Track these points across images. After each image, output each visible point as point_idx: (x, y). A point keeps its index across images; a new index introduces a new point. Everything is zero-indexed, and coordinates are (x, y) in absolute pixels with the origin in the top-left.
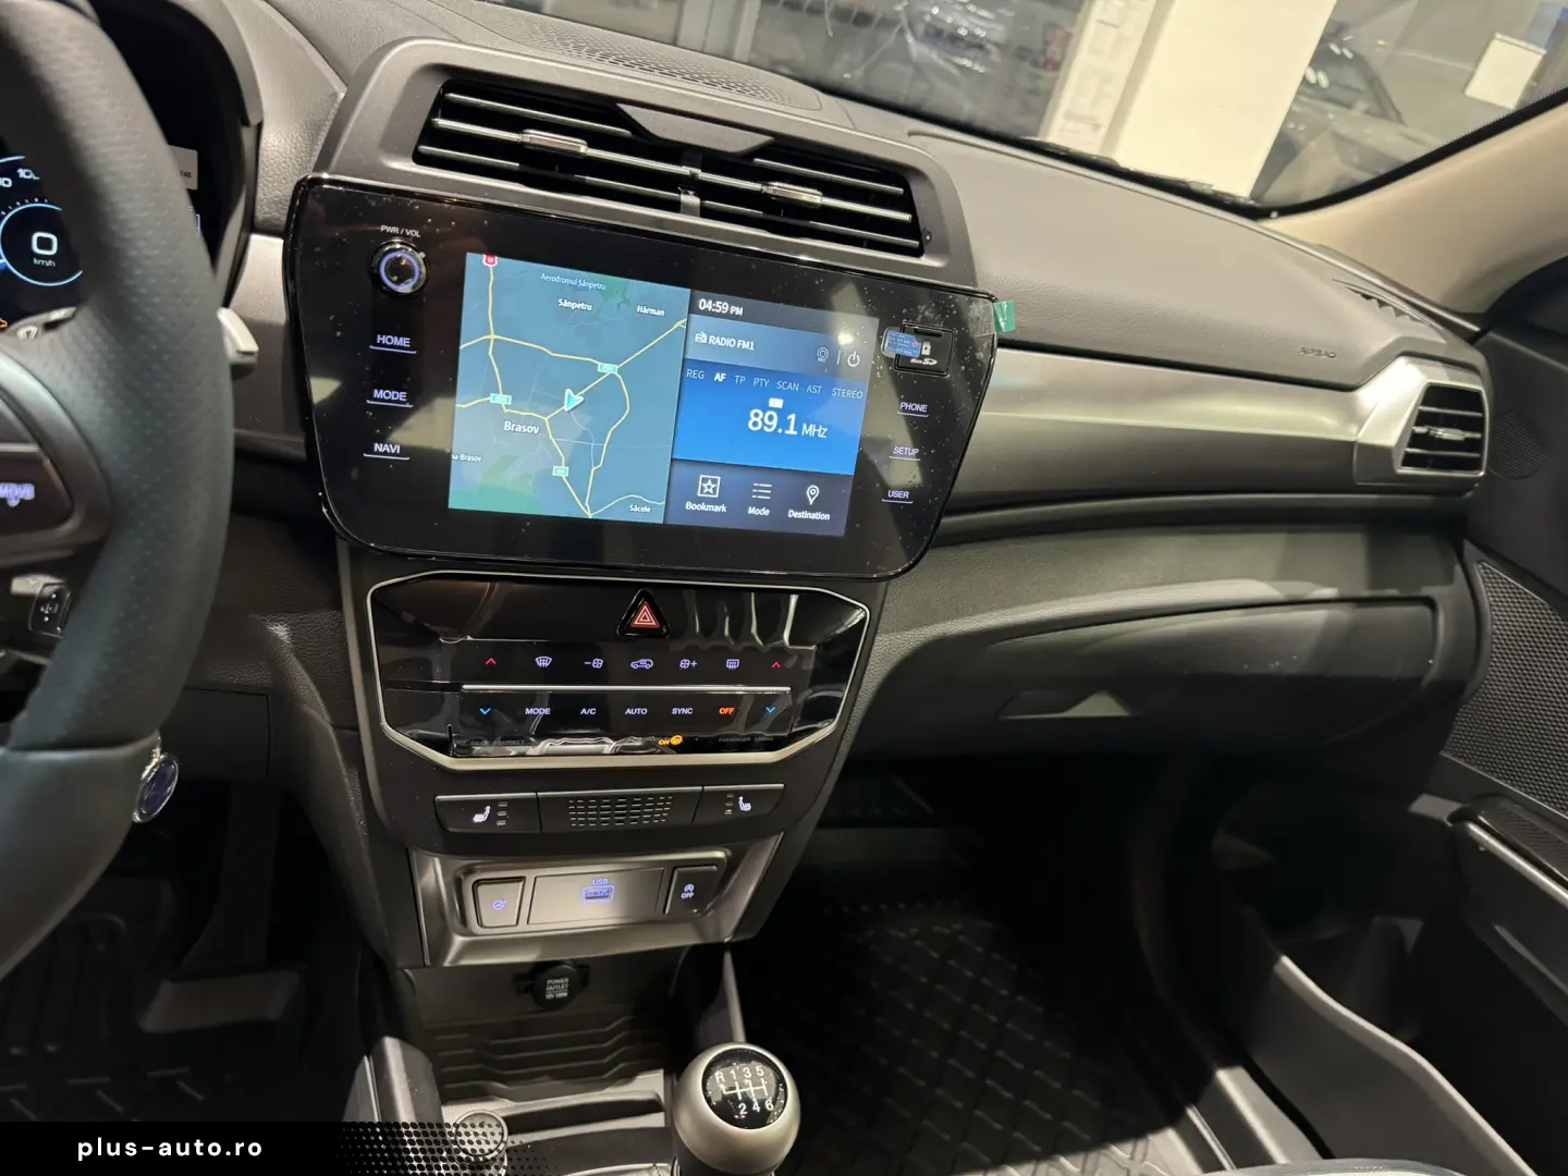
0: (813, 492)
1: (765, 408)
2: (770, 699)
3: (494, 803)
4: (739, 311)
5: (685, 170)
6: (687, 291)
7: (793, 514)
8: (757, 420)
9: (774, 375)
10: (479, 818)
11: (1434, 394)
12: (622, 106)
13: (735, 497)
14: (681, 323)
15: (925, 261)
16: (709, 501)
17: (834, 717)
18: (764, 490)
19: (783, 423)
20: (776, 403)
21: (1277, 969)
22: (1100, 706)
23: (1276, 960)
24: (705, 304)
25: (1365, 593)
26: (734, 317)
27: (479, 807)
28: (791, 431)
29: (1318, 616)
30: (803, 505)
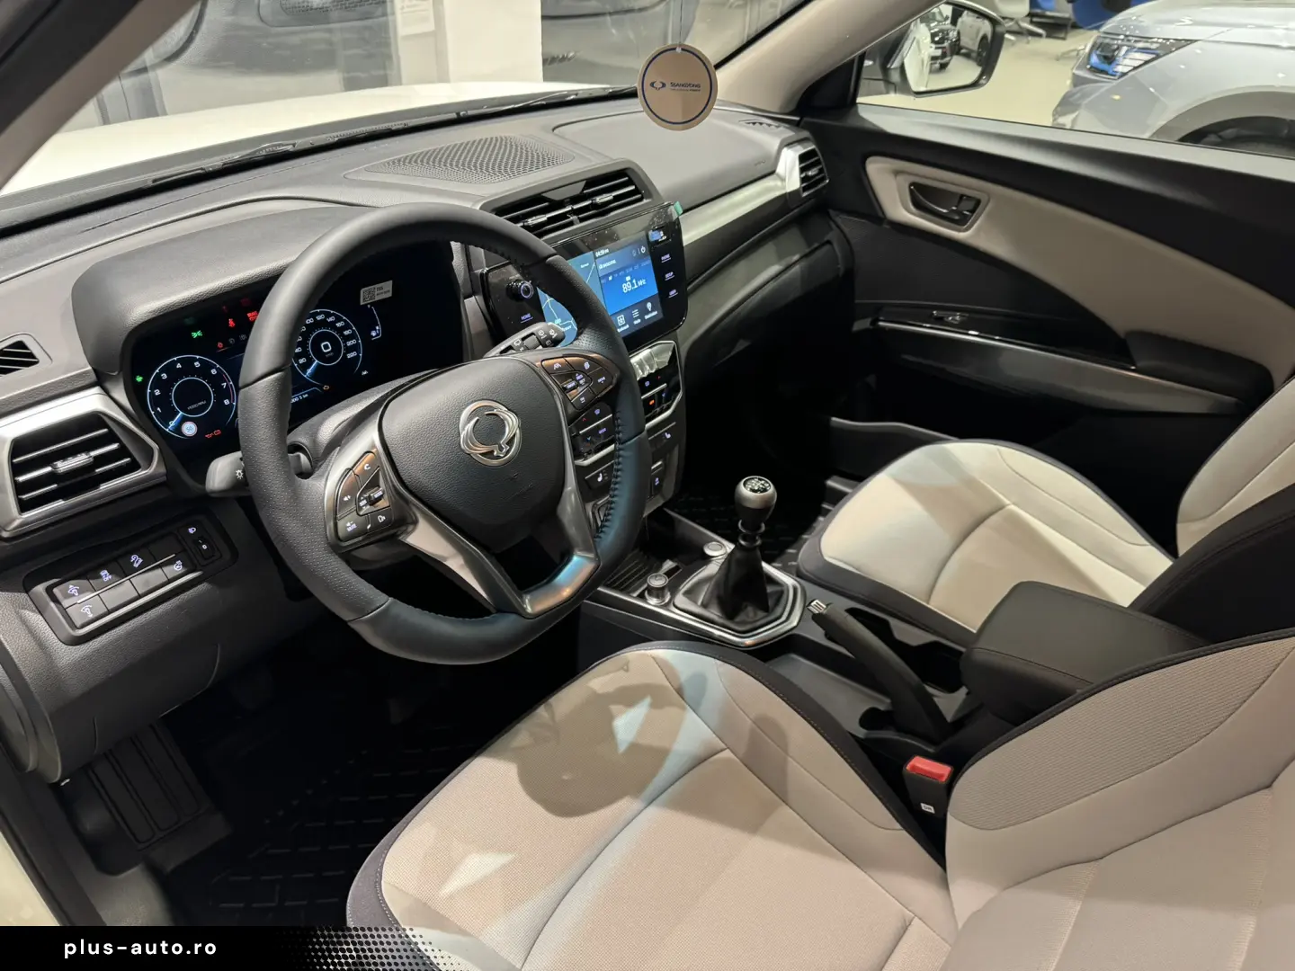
0: (649, 305)
1: (626, 282)
2: (662, 391)
3: (601, 472)
4: (607, 251)
5: (568, 208)
6: (591, 252)
7: (647, 317)
8: (626, 287)
9: (623, 269)
10: (600, 479)
11: (803, 158)
12: (544, 195)
13: (629, 320)
14: (594, 265)
15: (645, 201)
16: (623, 326)
17: (679, 389)
18: (636, 313)
19: (633, 285)
20: (628, 278)
21: (832, 424)
22: (742, 345)
23: (829, 420)
24: (598, 254)
25: (807, 251)
26: (607, 254)
27: (597, 475)
28: (636, 287)
29: (797, 268)
30: (648, 312)
